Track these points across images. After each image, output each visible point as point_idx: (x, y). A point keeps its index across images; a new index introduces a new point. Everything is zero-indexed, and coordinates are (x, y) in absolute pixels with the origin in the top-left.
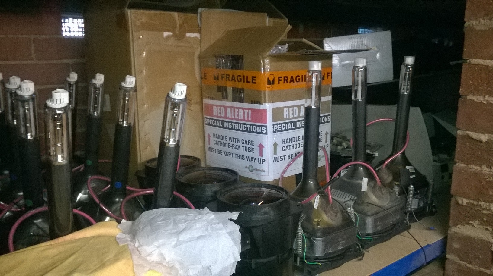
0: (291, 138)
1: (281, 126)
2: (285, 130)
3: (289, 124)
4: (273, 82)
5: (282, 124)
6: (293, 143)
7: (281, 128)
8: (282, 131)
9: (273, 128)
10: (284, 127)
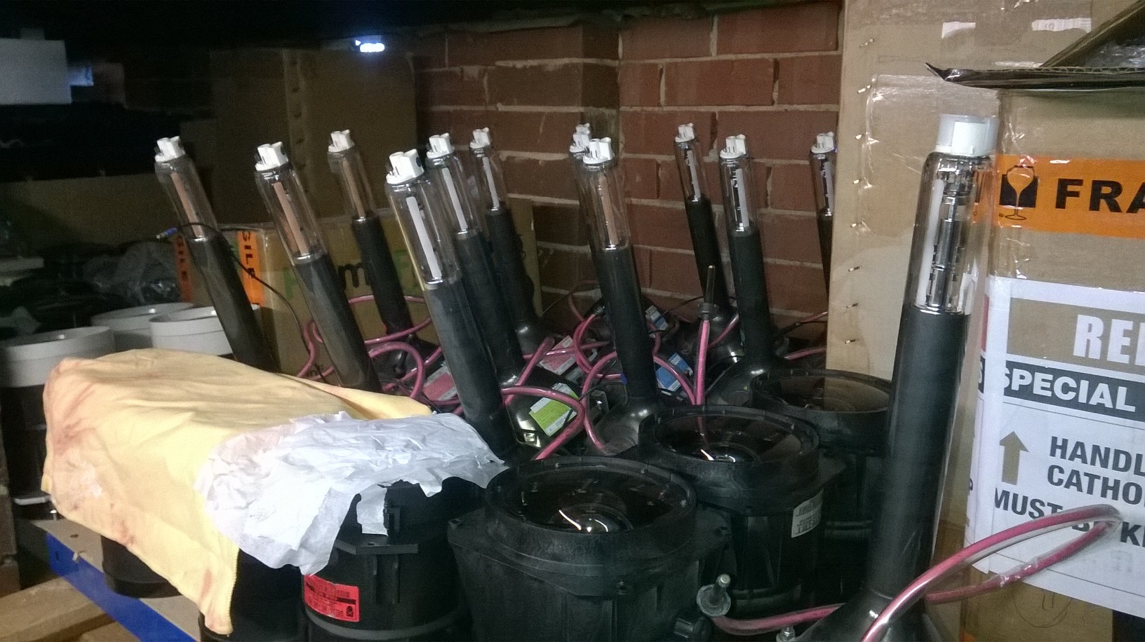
0: (1107, 450)
1: (1052, 382)
2: (1074, 404)
3: (1103, 388)
4: (1029, 197)
5: (1057, 373)
6: (1111, 474)
7: (1051, 389)
8: (1054, 400)
9: (1010, 376)
10: (1066, 388)
